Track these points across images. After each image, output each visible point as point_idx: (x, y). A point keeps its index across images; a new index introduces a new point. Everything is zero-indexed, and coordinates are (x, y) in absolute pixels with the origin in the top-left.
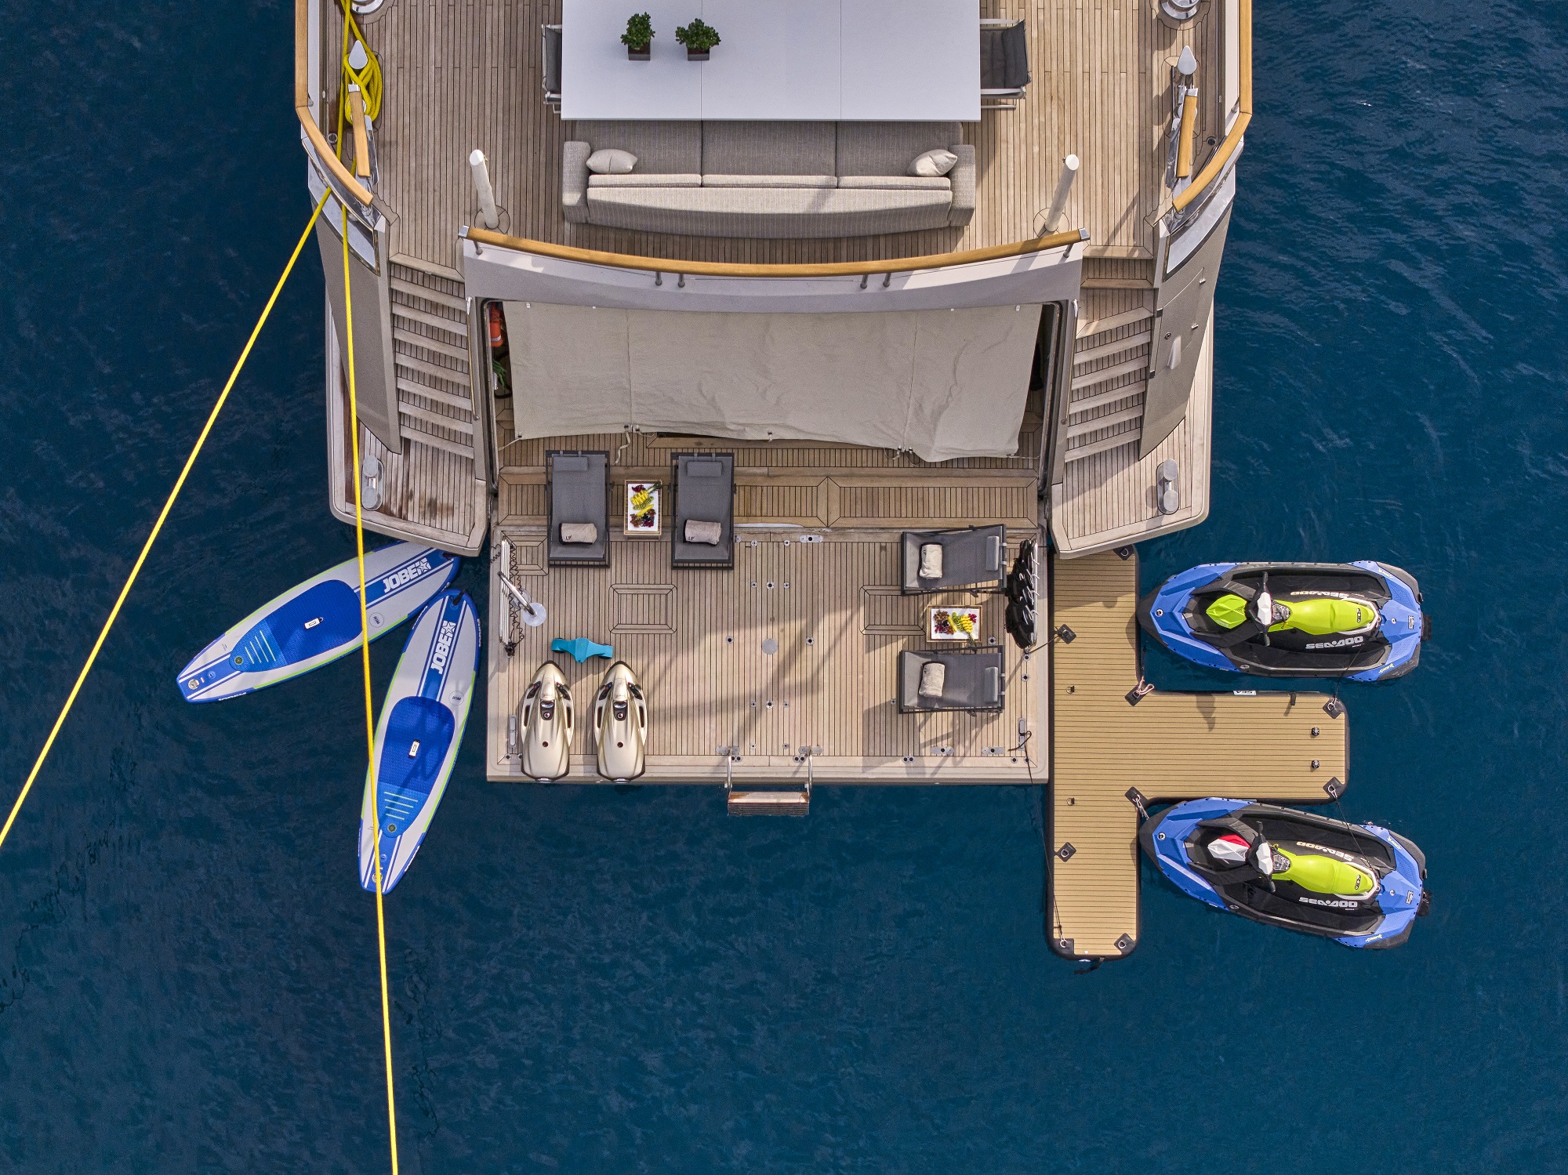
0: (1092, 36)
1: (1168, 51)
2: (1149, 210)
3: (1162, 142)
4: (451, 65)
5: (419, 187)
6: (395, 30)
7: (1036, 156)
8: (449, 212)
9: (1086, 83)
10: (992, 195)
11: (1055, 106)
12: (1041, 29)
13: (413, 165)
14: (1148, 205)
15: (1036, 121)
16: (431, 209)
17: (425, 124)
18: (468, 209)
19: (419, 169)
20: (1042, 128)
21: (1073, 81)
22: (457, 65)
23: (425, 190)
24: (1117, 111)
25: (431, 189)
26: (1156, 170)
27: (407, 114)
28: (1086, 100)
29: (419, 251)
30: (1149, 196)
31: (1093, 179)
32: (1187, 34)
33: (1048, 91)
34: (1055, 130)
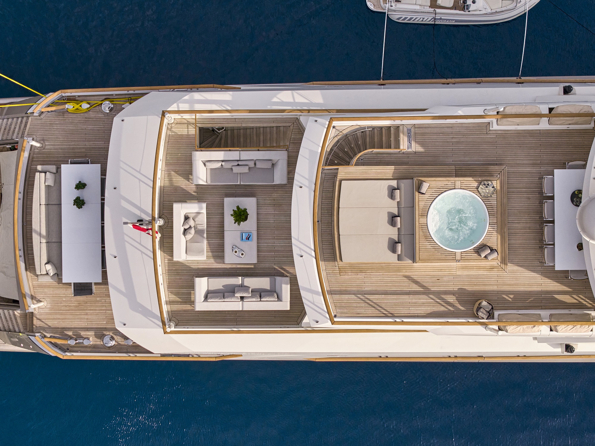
0: (98, 315)
1: (94, 337)
2: (47, 331)
3: (67, 335)
4: (86, 132)
5: (51, 124)
6: (97, 116)
7: (62, 299)
8: (44, 133)
9: (84, 314)
10: (50, 286)
11: (77, 305)
12: (99, 301)
13: (57, 122)
14: (49, 331)
15: (72, 299)
16: (44, 128)
17: (69, 125)
18: (44, 138)
19: (56, 124)
20: (70, 301)
21: (83, 310)
22: (86, 134)
23: (50, 126)
24: (76, 322)
25: (50, 128)
26: (59, 333)
27: (72, 120)
28: (79, 314)
29: (33, 125)
30: (52, 331)
31: (56, 315)
32: (99, 342)
33: (81, 303)
34: (70, 305)
